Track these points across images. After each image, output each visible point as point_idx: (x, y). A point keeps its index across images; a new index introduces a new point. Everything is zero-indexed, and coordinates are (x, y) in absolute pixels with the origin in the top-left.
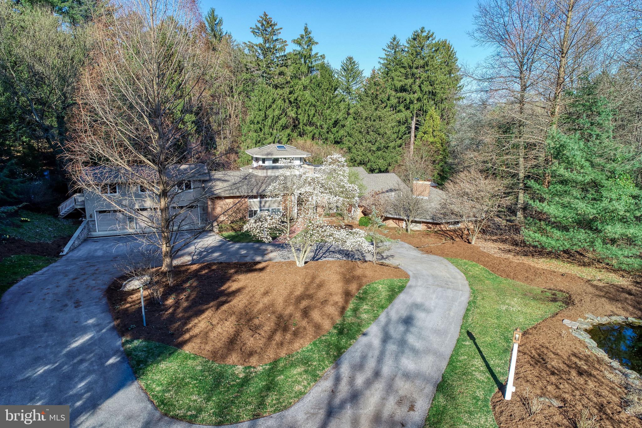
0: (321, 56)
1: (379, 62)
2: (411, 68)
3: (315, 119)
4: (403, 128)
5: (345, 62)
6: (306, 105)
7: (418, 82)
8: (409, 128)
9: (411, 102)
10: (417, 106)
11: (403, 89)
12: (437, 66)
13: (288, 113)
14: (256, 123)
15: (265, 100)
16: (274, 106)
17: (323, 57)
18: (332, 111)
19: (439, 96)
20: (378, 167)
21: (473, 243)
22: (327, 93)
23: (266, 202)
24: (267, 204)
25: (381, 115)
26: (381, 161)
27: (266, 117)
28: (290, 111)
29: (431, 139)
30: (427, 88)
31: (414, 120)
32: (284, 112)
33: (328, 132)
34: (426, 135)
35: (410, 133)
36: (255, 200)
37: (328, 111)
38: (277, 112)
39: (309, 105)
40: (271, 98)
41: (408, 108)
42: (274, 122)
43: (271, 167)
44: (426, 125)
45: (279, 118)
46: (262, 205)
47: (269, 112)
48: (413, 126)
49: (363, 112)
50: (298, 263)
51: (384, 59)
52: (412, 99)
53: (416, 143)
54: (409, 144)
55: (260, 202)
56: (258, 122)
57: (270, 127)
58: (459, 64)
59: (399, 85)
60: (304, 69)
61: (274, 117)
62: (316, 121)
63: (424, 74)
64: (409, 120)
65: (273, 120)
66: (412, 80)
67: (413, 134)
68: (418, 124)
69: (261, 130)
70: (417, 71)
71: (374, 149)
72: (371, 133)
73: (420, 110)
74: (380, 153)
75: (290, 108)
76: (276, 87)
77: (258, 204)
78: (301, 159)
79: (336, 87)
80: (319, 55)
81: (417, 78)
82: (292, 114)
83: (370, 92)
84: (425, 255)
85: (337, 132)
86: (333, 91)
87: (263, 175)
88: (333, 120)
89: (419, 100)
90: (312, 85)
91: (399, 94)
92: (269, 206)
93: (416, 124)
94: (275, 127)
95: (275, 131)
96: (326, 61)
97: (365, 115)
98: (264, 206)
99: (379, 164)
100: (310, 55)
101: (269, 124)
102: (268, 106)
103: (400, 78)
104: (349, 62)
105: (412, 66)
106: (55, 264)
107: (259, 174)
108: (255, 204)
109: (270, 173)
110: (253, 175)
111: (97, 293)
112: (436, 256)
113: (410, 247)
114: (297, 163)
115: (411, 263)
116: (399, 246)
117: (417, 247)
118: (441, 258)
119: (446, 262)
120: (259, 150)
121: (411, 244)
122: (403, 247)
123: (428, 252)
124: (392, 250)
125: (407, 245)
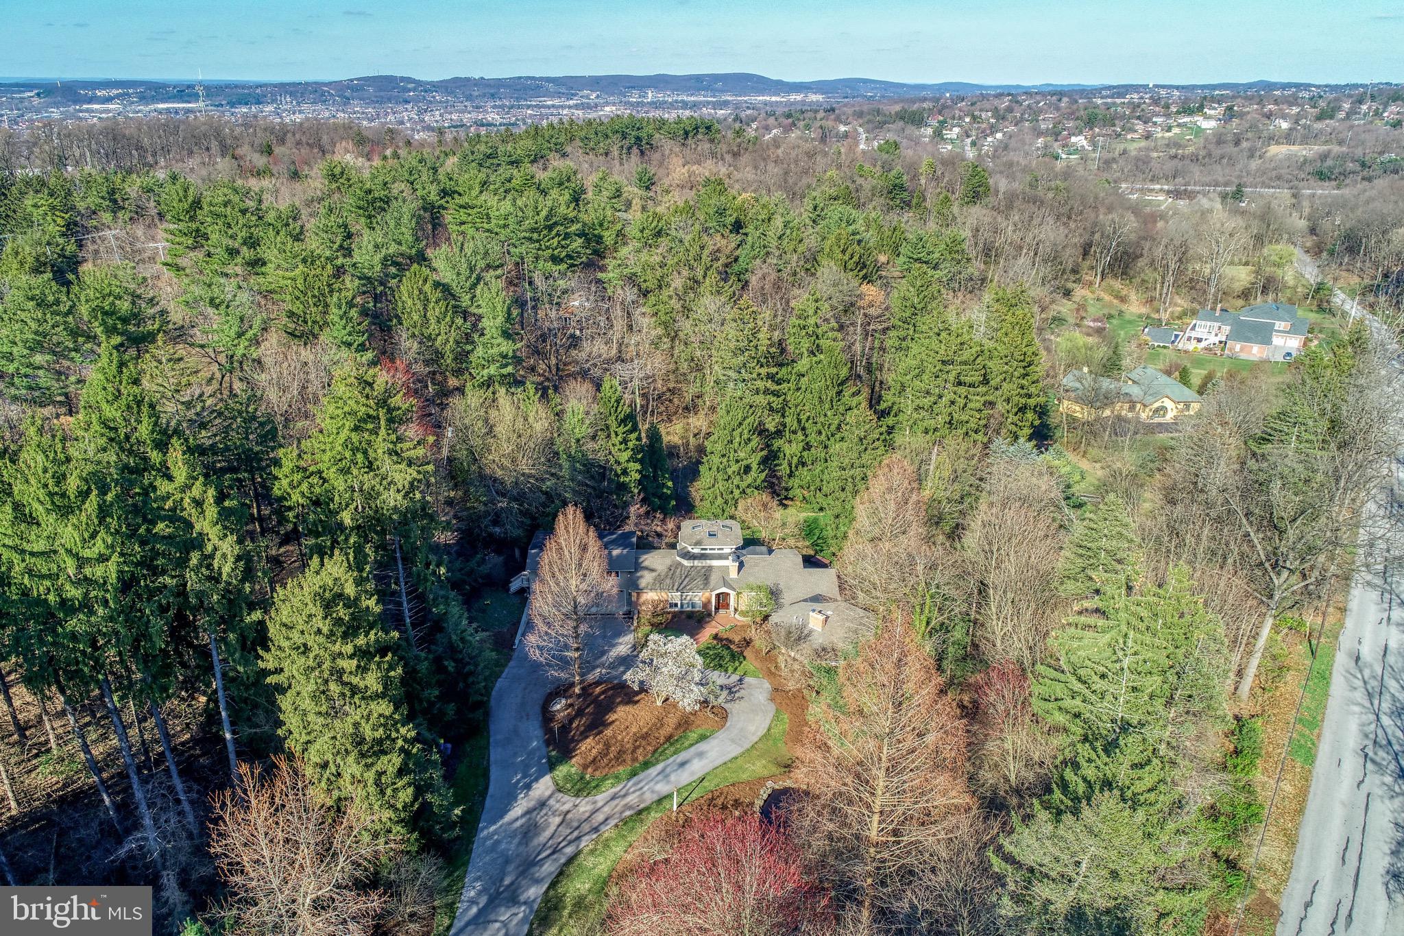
23: (687, 595)
24: (688, 598)
31: (935, 449)
36: (677, 593)
43: (699, 555)
46: (683, 598)
50: (658, 702)
55: (682, 595)
77: (680, 596)
78: (731, 548)
84: (767, 703)
87: (689, 564)
92: (690, 600)
98: (685, 599)
106: (511, 664)
107: (686, 563)
108: (676, 597)
109: (696, 563)
110: (680, 564)
111: (538, 709)
112: (772, 705)
113: (767, 688)
114: (727, 551)
115: (743, 711)
116: (759, 686)
117: (775, 689)
118: (774, 708)
119: (771, 714)
120: (691, 532)
121: (771, 684)
122: (761, 688)
123: (772, 699)
124: (748, 690)
125: (766, 685)
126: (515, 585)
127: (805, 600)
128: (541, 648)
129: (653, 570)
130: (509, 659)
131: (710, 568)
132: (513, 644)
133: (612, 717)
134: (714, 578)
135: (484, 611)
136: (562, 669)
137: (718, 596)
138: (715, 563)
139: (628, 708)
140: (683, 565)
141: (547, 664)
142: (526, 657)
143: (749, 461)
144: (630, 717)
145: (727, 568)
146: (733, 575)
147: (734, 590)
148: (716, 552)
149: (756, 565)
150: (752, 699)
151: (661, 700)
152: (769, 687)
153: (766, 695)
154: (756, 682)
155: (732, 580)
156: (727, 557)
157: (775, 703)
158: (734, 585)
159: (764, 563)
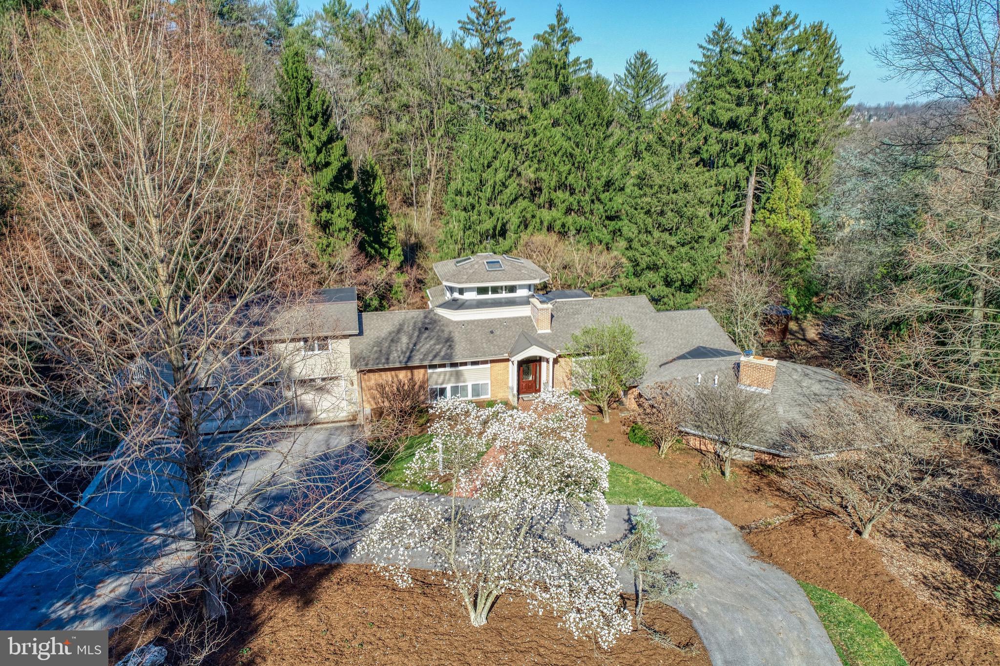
0: (586, 62)
1: (692, 70)
2: (749, 85)
3: (571, 179)
4: (731, 196)
5: (633, 62)
6: (555, 155)
7: (762, 112)
8: (744, 196)
9: (748, 150)
10: (757, 157)
11: (733, 125)
12: (800, 82)
13: (523, 173)
14: (465, 194)
15: (480, 153)
16: (497, 163)
17: (589, 63)
18: (603, 163)
19: (802, 137)
20: (680, 277)
21: (866, 536)
22: (594, 131)
25: (690, 180)
26: (686, 265)
27: (482, 183)
28: (526, 169)
30: (779, 123)
31: (753, 181)
32: (514, 172)
33: (593, 201)
34: (773, 216)
35: (743, 204)
36: (441, 370)
37: (596, 164)
38: (501, 175)
39: (560, 154)
40: (491, 149)
41: (742, 160)
42: (496, 191)
44: (776, 195)
45: (504, 184)
47: (488, 175)
48: (750, 193)
49: (656, 174)
50: (472, 615)
51: (700, 64)
52: (750, 143)
53: (754, 228)
54: (741, 226)
55: (451, 374)
56: (469, 194)
57: (490, 200)
58: (843, 69)
59: (724, 117)
60: (555, 89)
61: (495, 183)
62: (573, 181)
63: (775, 98)
64: (743, 184)
65: (494, 187)
66: (751, 109)
67: (749, 209)
68: (760, 188)
69: (473, 207)
70: (762, 92)
71: (674, 243)
72: (670, 214)
73: (765, 164)
74: (683, 250)
76: (502, 126)
78: (529, 287)
79: (611, 119)
80: (581, 60)
81: (761, 104)
82: (530, 174)
83: (669, 139)
84: (756, 567)
85: (610, 200)
86: (605, 127)
87: (457, 319)
88: (603, 180)
89: (763, 146)
90: (568, 117)
91: (727, 135)
93: (756, 189)
94: (499, 201)
95: (498, 207)
96: (593, 72)
97: (657, 180)
99: (682, 271)
100: (564, 63)
101: (488, 195)
102: (486, 165)
103: (727, 105)
104: (639, 62)
105: (751, 82)
107: (453, 315)
109: (471, 315)
110: (439, 318)
112: (780, 573)
113: (726, 529)
114: (522, 293)
115: (723, 605)
116: (703, 525)
117: (742, 528)
118: (790, 579)
119: (801, 600)
120: (454, 268)
121: (726, 517)
122: (710, 529)
123: (764, 555)
124: (687, 540)
125: (719, 521)
127: (682, 357)
137: (522, 365)
140: (446, 321)
145: (528, 319)
146: (544, 329)
147: (553, 351)
148: (504, 295)
149: (577, 312)
150: (713, 562)
151: (484, 606)
152: (729, 524)
153: (736, 546)
154: (690, 518)
155: (542, 336)
156: (525, 302)
157: (782, 566)
158: (550, 344)
159: (588, 309)
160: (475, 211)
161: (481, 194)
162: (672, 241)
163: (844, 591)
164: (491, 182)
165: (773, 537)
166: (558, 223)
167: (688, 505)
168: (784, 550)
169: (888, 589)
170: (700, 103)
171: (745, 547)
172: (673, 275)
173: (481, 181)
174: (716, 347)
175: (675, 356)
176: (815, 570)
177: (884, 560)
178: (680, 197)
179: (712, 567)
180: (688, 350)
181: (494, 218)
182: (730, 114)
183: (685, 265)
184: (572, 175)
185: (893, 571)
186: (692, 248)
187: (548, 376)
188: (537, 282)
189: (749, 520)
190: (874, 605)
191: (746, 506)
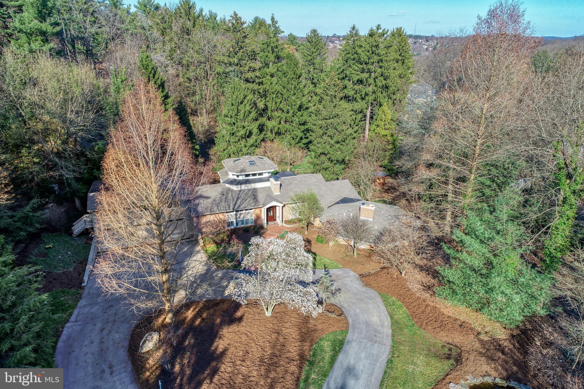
2: (366, 63)
3: (281, 106)
4: (360, 116)
5: (310, 34)
6: (273, 94)
7: (373, 76)
8: (365, 116)
9: (366, 94)
10: (370, 98)
11: (360, 82)
12: (390, 62)
13: (258, 105)
14: (229, 117)
15: (237, 97)
16: (245, 102)
18: (297, 97)
19: (391, 89)
20: (336, 158)
21: (403, 275)
22: (292, 82)
23: (241, 214)
24: (242, 216)
27: (238, 112)
28: (259, 103)
29: (383, 132)
30: (381, 82)
31: (369, 109)
32: (254, 105)
33: (293, 116)
34: (378, 128)
35: (365, 120)
36: (231, 213)
37: (294, 98)
38: (248, 108)
39: (276, 93)
40: (242, 94)
41: (364, 99)
42: (246, 115)
43: (244, 181)
45: (249, 112)
46: (238, 217)
47: (241, 107)
48: (368, 115)
50: (266, 312)
52: (367, 92)
53: (370, 133)
54: (364, 130)
55: (236, 215)
56: (232, 117)
57: (242, 120)
59: (356, 78)
60: (272, 57)
61: (245, 112)
63: (379, 70)
64: (365, 110)
65: (244, 114)
66: (368, 75)
67: (368, 122)
68: (373, 113)
69: (234, 124)
70: (373, 66)
73: (375, 101)
74: (337, 146)
75: (260, 99)
76: (247, 81)
77: (234, 216)
78: (269, 173)
79: (301, 75)
81: (372, 72)
82: (262, 105)
84: (364, 289)
85: (302, 115)
87: (237, 189)
88: (298, 106)
89: (373, 93)
90: (279, 73)
91: (357, 87)
92: (244, 217)
93: (371, 113)
94: (247, 120)
95: (246, 123)
98: (239, 217)
99: (337, 156)
100: (276, 44)
101: (241, 117)
102: (240, 102)
103: (357, 72)
104: (313, 35)
105: (368, 62)
106: (82, 303)
107: (235, 188)
108: (231, 217)
109: (243, 187)
110: (229, 190)
111: (123, 354)
112: (372, 291)
113: (354, 276)
114: (266, 175)
115: (352, 303)
116: (346, 275)
117: (360, 275)
118: (376, 293)
119: (379, 299)
120: (233, 164)
121: (355, 272)
122: (348, 277)
123: (367, 285)
124: (340, 281)
125: (352, 273)
126: (78, 227)
127: (337, 203)
128: (118, 276)
129: (207, 198)
130: (78, 298)
131: (255, 190)
132: (82, 281)
133: (220, 345)
134: (261, 197)
135: (45, 255)
136: (149, 297)
137: (268, 210)
138: (258, 185)
139: (234, 327)
140: (232, 191)
141: (130, 295)
142: (99, 292)
143: (251, 128)
144: (244, 338)
145: (269, 188)
146: (277, 192)
147: (281, 203)
148: (257, 177)
149: (291, 184)
150: (349, 288)
151: (270, 309)
152: (355, 274)
153: (357, 282)
154: (341, 273)
155: (276, 196)
156: (267, 180)
157: (373, 288)
158: (280, 199)
159: (296, 182)
160: (236, 126)
161: (237, 117)
162: (332, 142)
163: (393, 295)
164: (243, 111)
165: (371, 278)
166: (276, 129)
167: (340, 268)
168: (375, 282)
169: (408, 293)
170: (344, 67)
171: (361, 282)
172: (333, 158)
173: (238, 110)
174: (352, 197)
175: (334, 203)
176: (384, 288)
177: (408, 283)
178: (335, 121)
179: (349, 290)
180: (340, 199)
181: (245, 129)
182: (358, 77)
183: (338, 153)
184: (282, 104)
185: (410, 287)
186: (342, 145)
187: (279, 213)
188: (273, 170)
189: (363, 272)
190: (402, 299)
191: (362, 266)
